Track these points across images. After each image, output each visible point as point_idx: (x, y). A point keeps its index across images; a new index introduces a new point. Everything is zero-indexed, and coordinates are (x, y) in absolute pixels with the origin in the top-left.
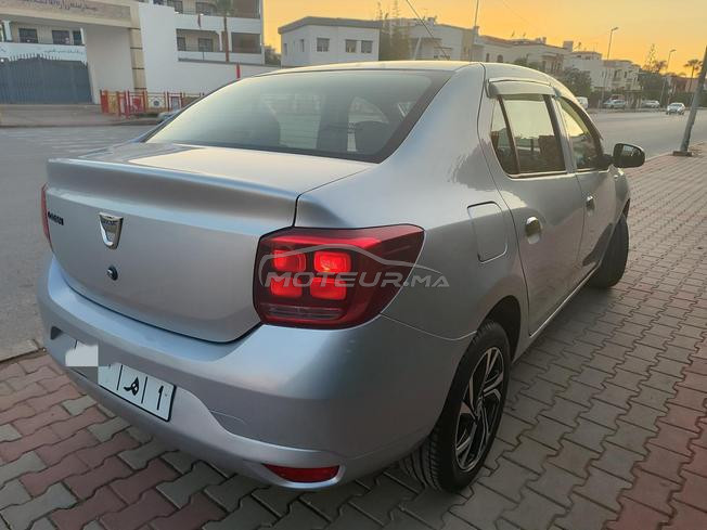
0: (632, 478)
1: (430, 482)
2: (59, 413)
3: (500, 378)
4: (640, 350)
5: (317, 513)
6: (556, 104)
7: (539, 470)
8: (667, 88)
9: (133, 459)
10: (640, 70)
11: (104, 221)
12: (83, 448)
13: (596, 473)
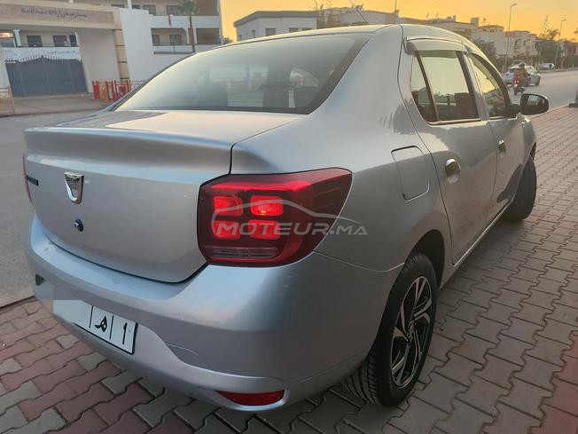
0: (552, 387)
1: (371, 399)
2: (54, 347)
3: (429, 303)
4: (552, 273)
5: (272, 428)
6: (469, 61)
7: (467, 383)
8: (560, 52)
9: (115, 384)
10: (537, 38)
11: (68, 179)
12: (73, 377)
13: (518, 383)
